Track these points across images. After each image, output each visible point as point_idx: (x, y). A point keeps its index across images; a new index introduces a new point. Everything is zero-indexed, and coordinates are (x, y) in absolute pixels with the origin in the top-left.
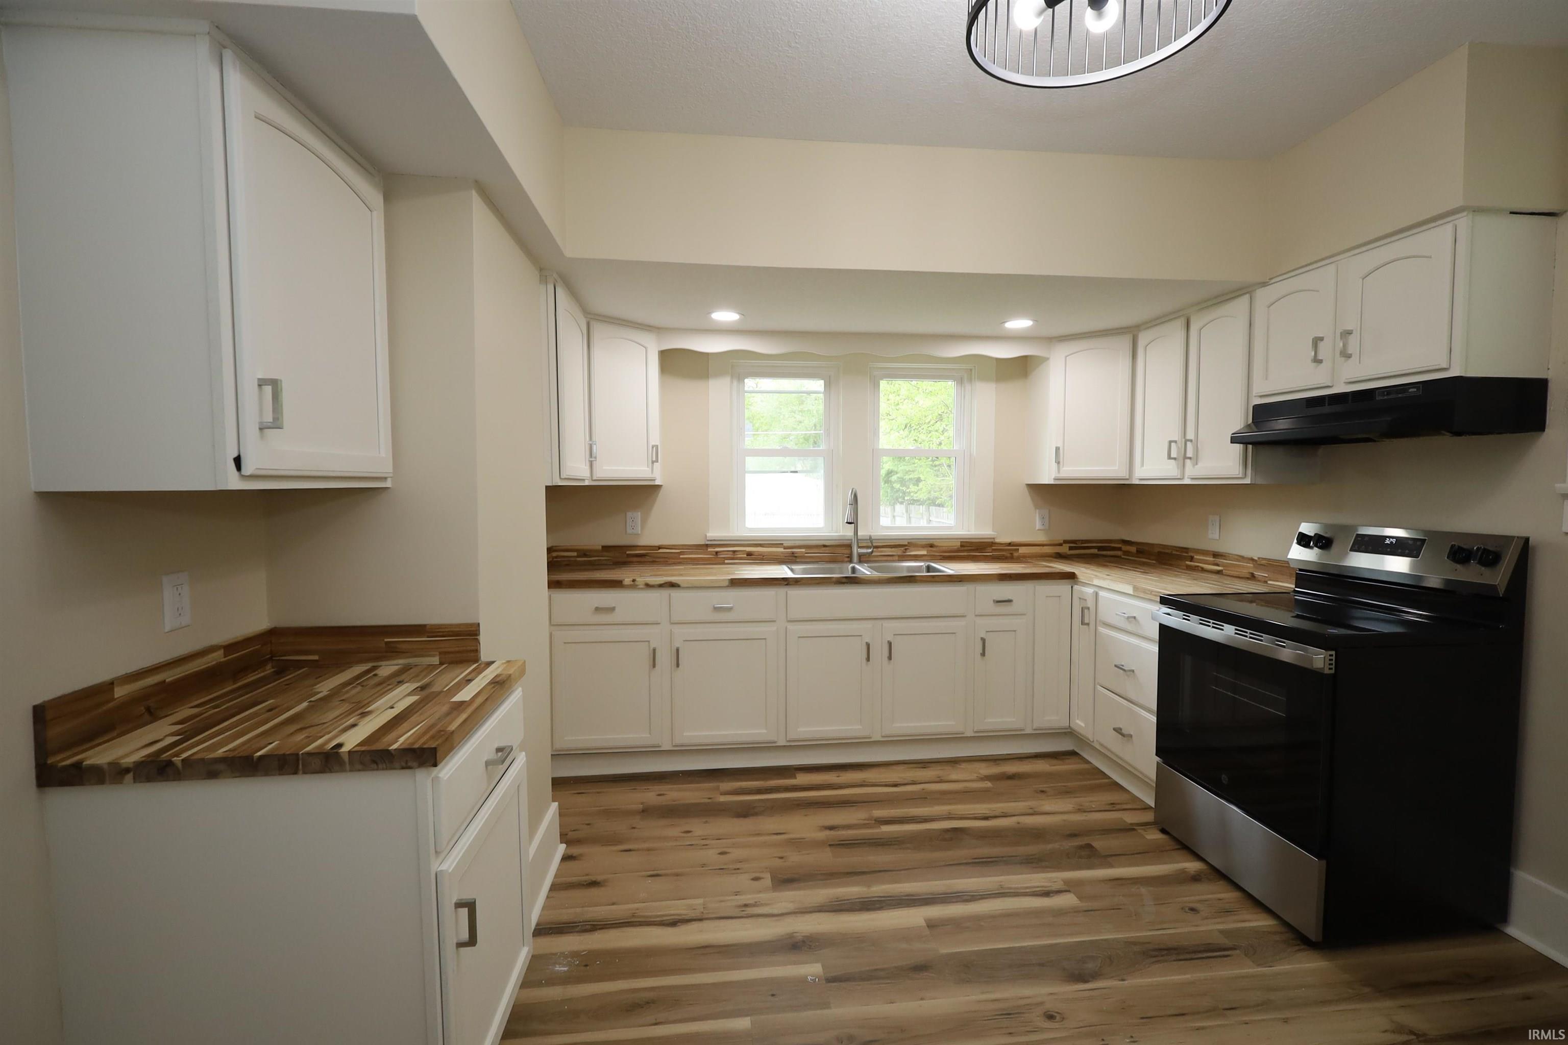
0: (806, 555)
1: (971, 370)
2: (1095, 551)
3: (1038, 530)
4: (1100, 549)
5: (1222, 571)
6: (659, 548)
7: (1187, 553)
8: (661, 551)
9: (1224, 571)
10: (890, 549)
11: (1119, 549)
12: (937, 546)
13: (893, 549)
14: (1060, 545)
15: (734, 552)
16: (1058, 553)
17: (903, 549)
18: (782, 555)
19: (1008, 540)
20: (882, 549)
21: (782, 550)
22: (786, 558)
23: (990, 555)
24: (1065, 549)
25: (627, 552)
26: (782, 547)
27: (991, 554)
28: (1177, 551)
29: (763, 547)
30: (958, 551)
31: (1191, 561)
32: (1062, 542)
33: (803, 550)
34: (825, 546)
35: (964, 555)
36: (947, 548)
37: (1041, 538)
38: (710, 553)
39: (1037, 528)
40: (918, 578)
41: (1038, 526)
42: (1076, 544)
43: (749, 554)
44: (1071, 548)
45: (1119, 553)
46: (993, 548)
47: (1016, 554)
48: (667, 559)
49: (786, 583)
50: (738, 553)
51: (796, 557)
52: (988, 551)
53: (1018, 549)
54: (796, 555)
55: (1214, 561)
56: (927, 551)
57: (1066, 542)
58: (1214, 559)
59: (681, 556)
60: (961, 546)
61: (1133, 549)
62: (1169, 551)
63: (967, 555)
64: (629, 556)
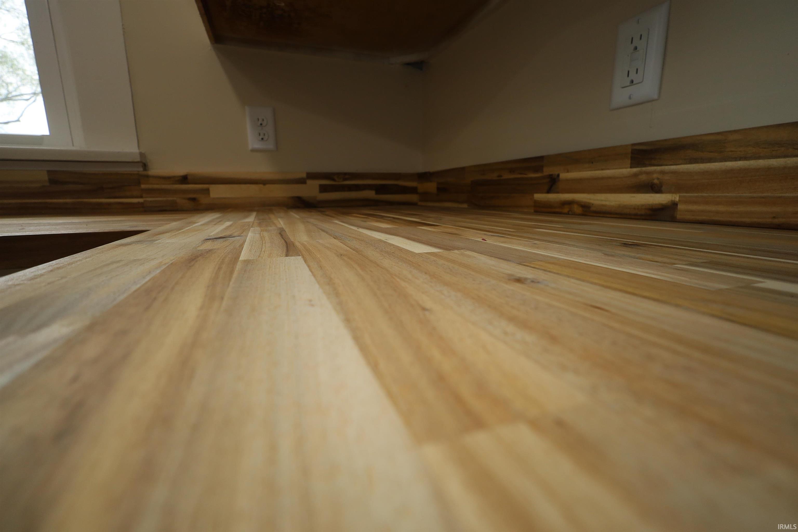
2: (370, 194)
3: (252, 150)
4: (380, 189)
5: (674, 205)
7: (538, 169)
9: (680, 207)
11: (413, 190)
14: (302, 181)
16: (298, 198)
19: (180, 171)
23: (139, 203)
24: (311, 191)
27: (141, 200)
28: (512, 171)
30: (44, 193)
31: (548, 192)
32: (304, 176)
37: (259, 167)
39: (250, 147)
41: (251, 142)
42: (334, 180)
44: (323, 189)
45: (413, 198)
46: (143, 186)
47: (204, 200)
52: (134, 193)
53: (208, 190)
55: (636, 175)
57: (312, 176)
58: (635, 170)
60: (53, 182)
61: (431, 187)
62: (493, 176)
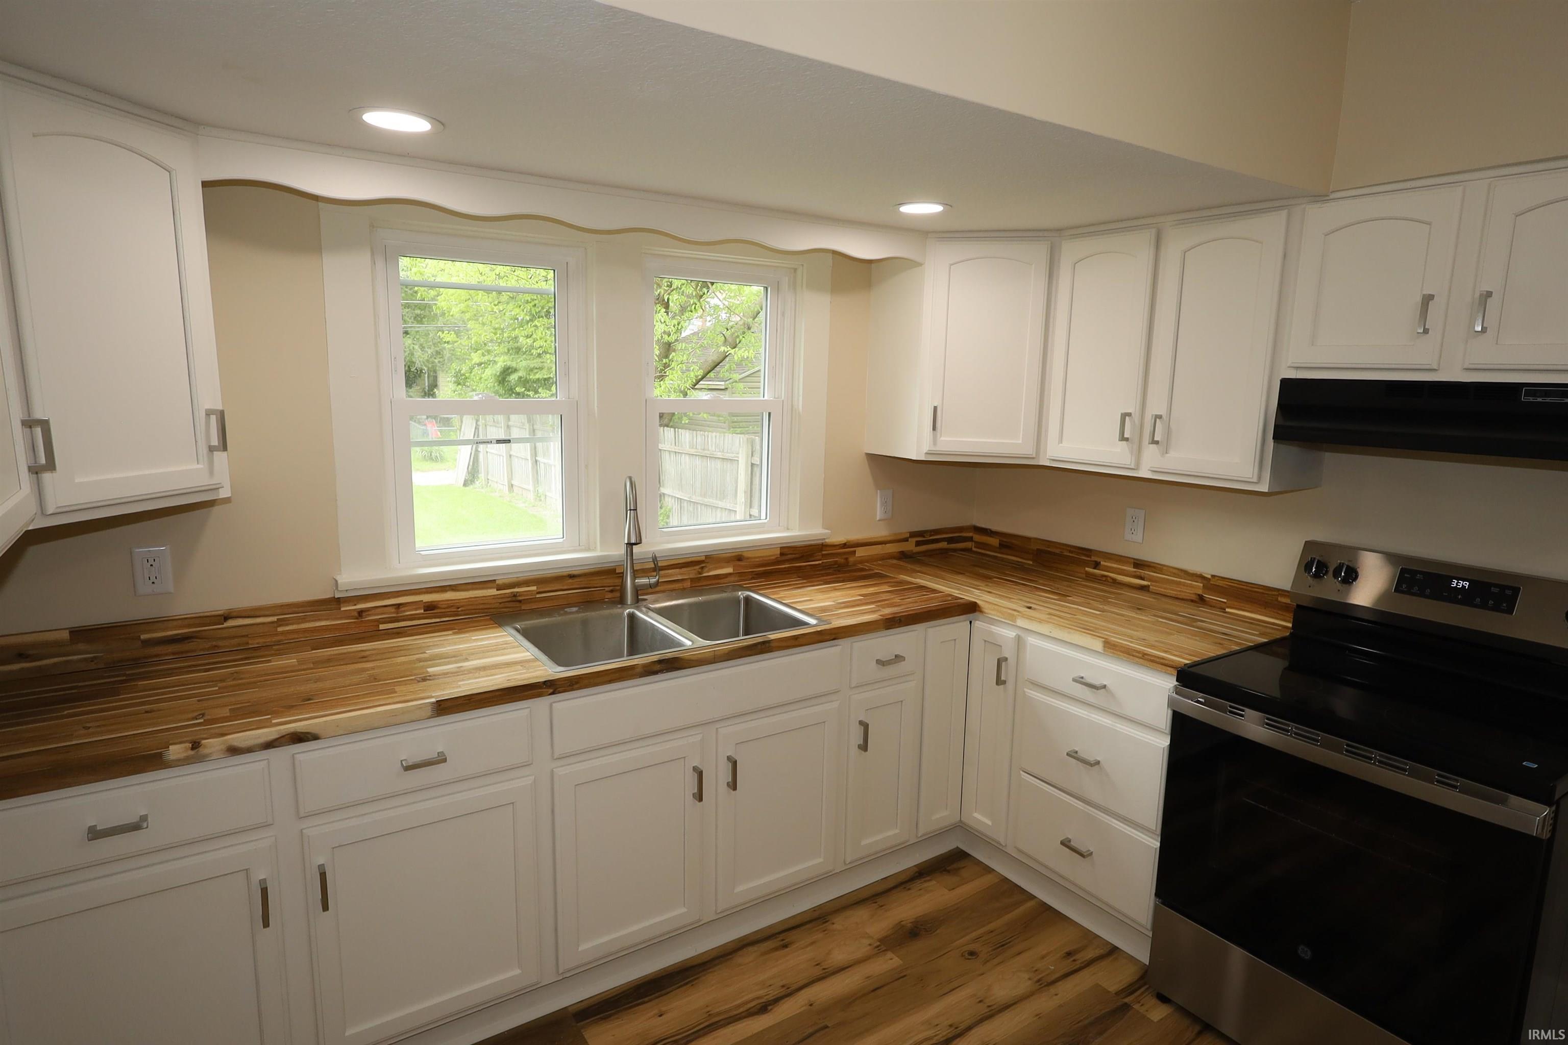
0: (538, 596)
1: (795, 270)
2: (944, 545)
3: (879, 520)
4: (950, 540)
5: (1148, 587)
6: (226, 618)
7: (1089, 556)
8: (230, 623)
9: (1151, 587)
10: (678, 570)
11: (970, 539)
12: (748, 558)
13: (684, 570)
14: (906, 540)
15: (398, 606)
16: (903, 552)
17: (697, 567)
18: (494, 601)
19: (842, 540)
20: (667, 572)
21: (494, 592)
22: (502, 605)
23: (819, 564)
24: (910, 546)
25: (142, 637)
26: (493, 588)
27: (820, 562)
28: (1070, 552)
29: (458, 590)
30: (777, 562)
31: (1095, 568)
32: (907, 535)
33: (534, 588)
34: (571, 576)
35: (785, 568)
36: (761, 559)
37: (881, 532)
38: (347, 615)
39: (878, 517)
40: (773, 644)
41: (879, 514)
42: (924, 537)
43: (430, 607)
44: (918, 544)
45: (968, 545)
46: (824, 552)
47: (852, 559)
48: (245, 639)
49: (551, 691)
50: (406, 608)
51: (520, 601)
52: (818, 558)
53: (855, 551)
54: (520, 598)
55: (1135, 572)
56: (734, 566)
57: (913, 535)
58: (1135, 570)
59: (280, 629)
60: (782, 554)
61: (995, 542)
62: (1057, 551)
63: (789, 567)
64: (148, 643)
